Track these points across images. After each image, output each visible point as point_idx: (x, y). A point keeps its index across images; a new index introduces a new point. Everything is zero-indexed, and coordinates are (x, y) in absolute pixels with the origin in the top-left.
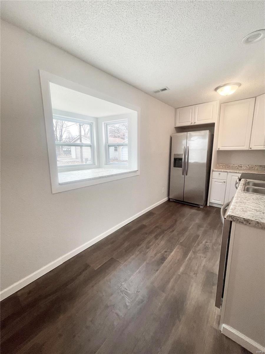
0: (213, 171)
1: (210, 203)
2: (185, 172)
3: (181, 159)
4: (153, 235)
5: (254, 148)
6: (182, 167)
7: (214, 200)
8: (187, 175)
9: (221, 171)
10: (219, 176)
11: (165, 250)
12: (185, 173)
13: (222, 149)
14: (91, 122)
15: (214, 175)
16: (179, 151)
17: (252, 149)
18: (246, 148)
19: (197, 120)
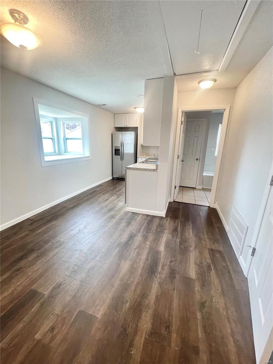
3: (119, 150)
6: (120, 155)
12: (122, 159)
14: (52, 120)
15: (139, 160)
16: (118, 145)
19: (128, 124)
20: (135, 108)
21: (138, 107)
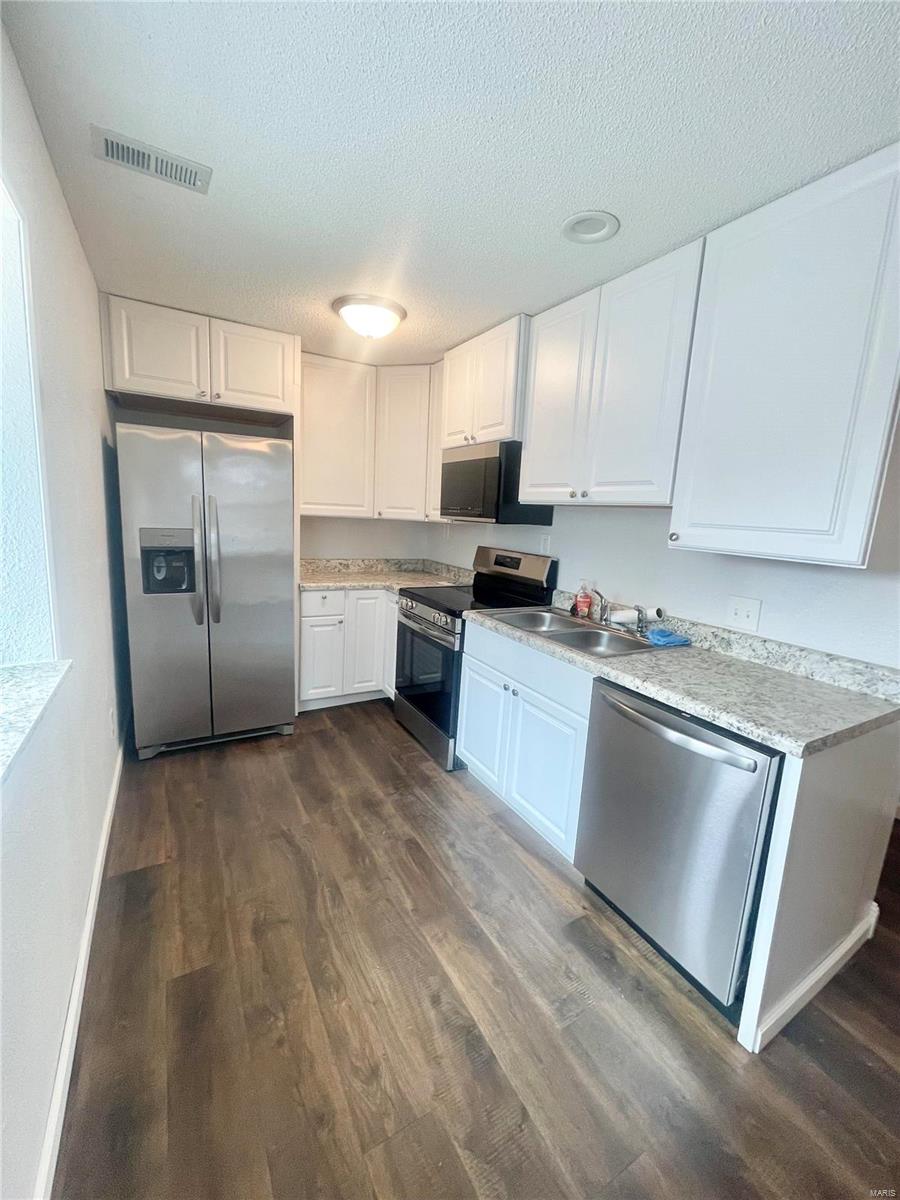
2: (208, 613)
5: (389, 514)
7: (316, 687)
8: (217, 620)
9: (328, 589)
10: (323, 604)
11: (423, 994)
15: (307, 603)
17: (384, 516)
18: (365, 512)
19: (226, 389)
20: (338, 303)
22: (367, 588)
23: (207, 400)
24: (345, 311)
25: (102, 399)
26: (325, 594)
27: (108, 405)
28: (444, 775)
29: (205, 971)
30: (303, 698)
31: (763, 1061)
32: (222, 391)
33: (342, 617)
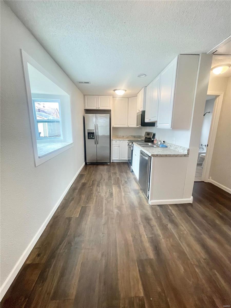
0: (112, 140)
1: (112, 160)
2: (96, 143)
3: (94, 133)
4: (96, 185)
5: (130, 126)
6: (94, 139)
7: (115, 158)
8: (98, 144)
9: (117, 140)
10: (116, 143)
11: (109, 190)
13: (115, 126)
15: (113, 142)
16: (91, 127)
18: (126, 126)
20: (114, 90)
21: (119, 89)
22: (124, 140)
23: (97, 109)
24: (116, 91)
25: (84, 110)
26: (116, 141)
27: (85, 111)
28: (130, 172)
29: (86, 183)
30: (112, 159)
31: (151, 206)
32: (100, 107)
33: (119, 145)
